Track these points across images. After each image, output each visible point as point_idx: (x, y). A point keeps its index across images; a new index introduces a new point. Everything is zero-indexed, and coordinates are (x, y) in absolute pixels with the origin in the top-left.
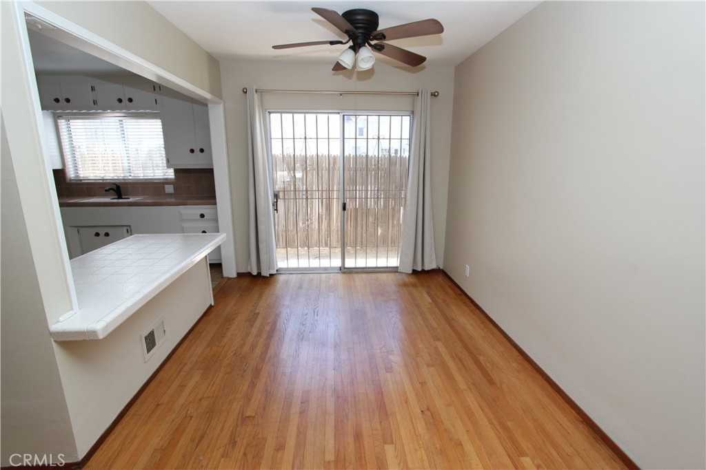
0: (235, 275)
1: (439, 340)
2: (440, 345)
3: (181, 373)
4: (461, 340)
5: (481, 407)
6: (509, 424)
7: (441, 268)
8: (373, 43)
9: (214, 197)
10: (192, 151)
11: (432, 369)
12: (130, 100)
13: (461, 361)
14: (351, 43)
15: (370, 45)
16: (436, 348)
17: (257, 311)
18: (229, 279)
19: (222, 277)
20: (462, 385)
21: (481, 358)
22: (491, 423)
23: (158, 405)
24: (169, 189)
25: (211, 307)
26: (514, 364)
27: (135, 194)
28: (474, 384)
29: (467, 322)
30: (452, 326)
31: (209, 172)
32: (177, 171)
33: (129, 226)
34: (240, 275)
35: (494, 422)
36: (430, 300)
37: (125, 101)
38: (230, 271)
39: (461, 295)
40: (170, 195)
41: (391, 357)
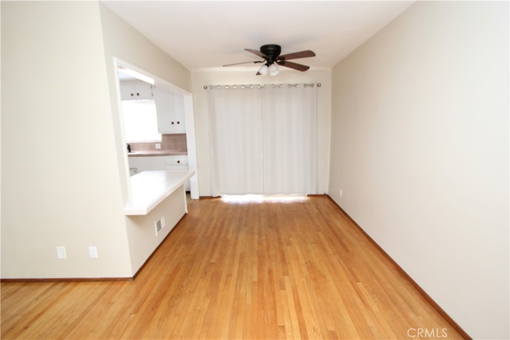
0: (198, 198)
1: (320, 231)
2: (320, 234)
3: (175, 244)
4: (333, 231)
5: (339, 262)
6: (354, 269)
7: (327, 193)
8: (278, 61)
9: (186, 150)
10: (173, 123)
11: (313, 245)
12: (138, 94)
13: (331, 240)
14: (266, 62)
15: (277, 62)
16: (318, 235)
17: (213, 216)
18: (195, 200)
19: (191, 199)
20: (330, 252)
21: (344, 241)
22: (343, 268)
23: (165, 258)
24: (158, 146)
25: (186, 214)
26: (363, 244)
27: (138, 150)
28: (337, 252)
29: (339, 223)
30: (329, 225)
31: (183, 136)
32: (164, 135)
33: (136, 169)
34: (201, 198)
35: (346, 268)
36: (317, 211)
37: (135, 95)
38: (195, 195)
39: (337, 209)
40: (158, 150)
41: (291, 239)
